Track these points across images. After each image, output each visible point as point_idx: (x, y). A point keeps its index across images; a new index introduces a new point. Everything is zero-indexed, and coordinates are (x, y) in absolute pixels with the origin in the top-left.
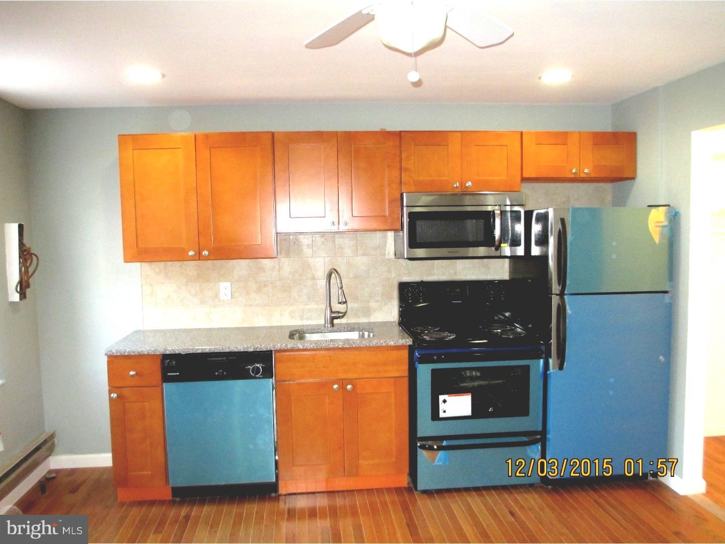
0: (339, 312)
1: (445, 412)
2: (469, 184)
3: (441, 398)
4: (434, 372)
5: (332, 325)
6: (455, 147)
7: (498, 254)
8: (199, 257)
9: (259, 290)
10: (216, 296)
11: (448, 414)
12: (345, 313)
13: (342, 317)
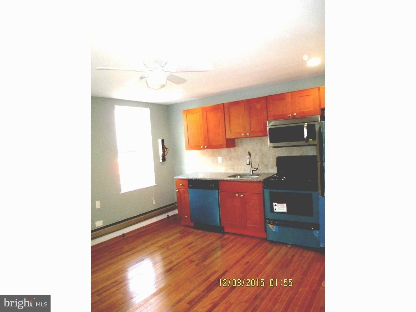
0: (255, 168)
1: (276, 210)
2: (295, 114)
3: (274, 204)
4: (270, 193)
5: (253, 173)
6: (289, 99)
7: (308, 144)
8: (204, 148)
9: (230, 160)
10: (217, 161)
11: (277, 211)
12: (257, 169)
13: (256, 170)
